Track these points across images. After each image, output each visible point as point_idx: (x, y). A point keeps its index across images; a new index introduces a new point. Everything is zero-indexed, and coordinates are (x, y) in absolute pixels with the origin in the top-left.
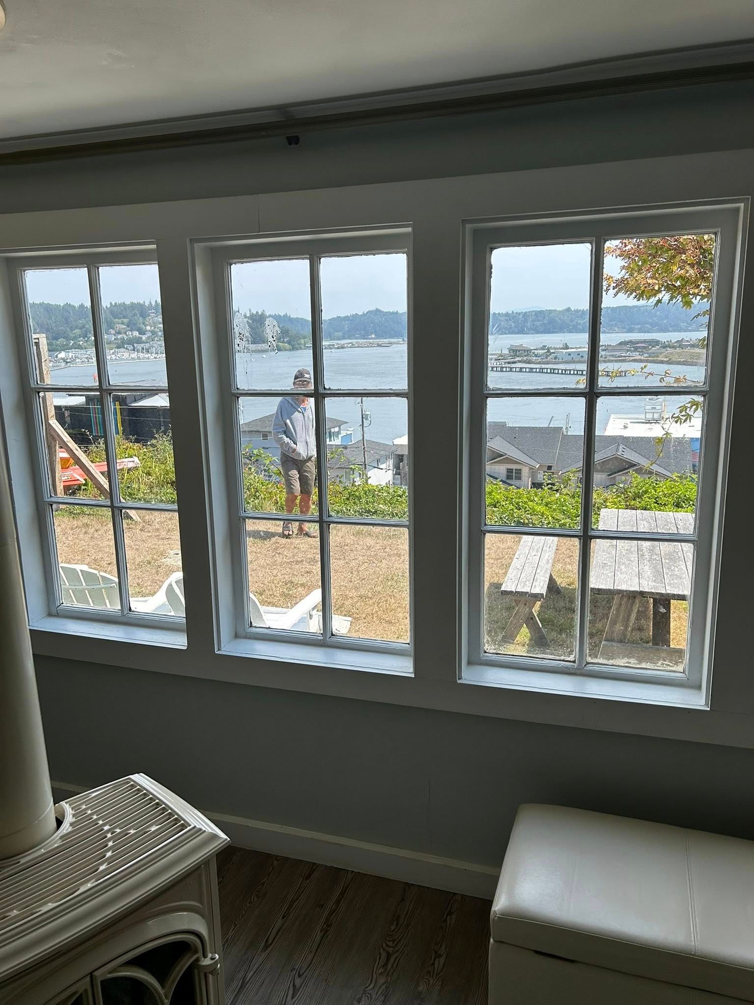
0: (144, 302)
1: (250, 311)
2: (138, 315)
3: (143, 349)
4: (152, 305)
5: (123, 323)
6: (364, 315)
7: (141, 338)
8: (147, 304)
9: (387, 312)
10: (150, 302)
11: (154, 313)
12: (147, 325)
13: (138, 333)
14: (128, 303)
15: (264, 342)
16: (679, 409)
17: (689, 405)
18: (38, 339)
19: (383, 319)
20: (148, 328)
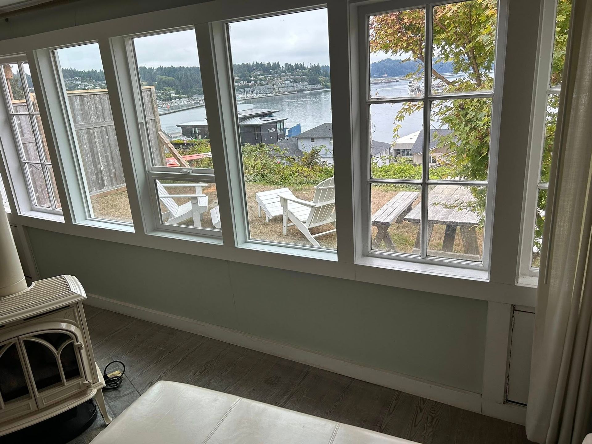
0: (250, 63)
1: (311, 65)
2: (247, 71)
3: (249, 91)
4: (254, 65)
5: (238, 77)
6: (379, 62)
7: (248, 85)
8: (251, 65)
9: (394, 60)
10: (253, 63)
11: (255, 69)
12: (252, 77)
13: (247, 82)
14: (241, 64)
15: (318, 83)
16: (398, 113)
17: (403, 110)
18: (150, 89)
19: (392, 64)
20: (252, 79)
